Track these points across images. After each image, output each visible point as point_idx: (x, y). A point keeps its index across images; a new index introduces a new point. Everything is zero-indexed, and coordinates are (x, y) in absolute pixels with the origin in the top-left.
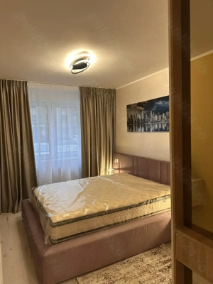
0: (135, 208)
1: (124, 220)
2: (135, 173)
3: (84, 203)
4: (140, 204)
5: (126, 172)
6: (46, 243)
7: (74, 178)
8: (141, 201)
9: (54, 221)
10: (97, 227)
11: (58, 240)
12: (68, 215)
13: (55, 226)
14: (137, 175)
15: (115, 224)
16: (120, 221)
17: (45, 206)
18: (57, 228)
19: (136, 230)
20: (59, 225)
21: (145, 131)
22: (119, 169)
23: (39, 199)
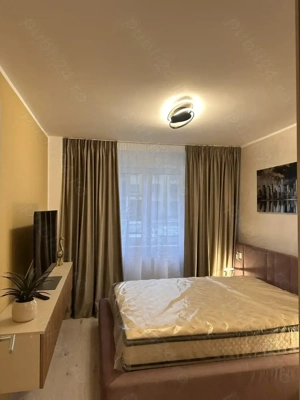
0: (258, 337)
1: (237, 353)
2: (268, 278)
3: (177, 316)
4: (269, 331)
5: (253, 275)
6: (115, 367)
7: (171, 275)
8: (270, 326)
9: (129, 338)
10: (192, 357)
11: (132, 366)
12: (150, 331)
13: (130, 345)
14: (272, 283)
15: (222, 357)
16: (232, 353)
17: (122, 311)
18: (132, 348)
19: (257, 373)
20: (135, 345)
21: (286, 211)
22: (243, 269)
23: (118, 300)
